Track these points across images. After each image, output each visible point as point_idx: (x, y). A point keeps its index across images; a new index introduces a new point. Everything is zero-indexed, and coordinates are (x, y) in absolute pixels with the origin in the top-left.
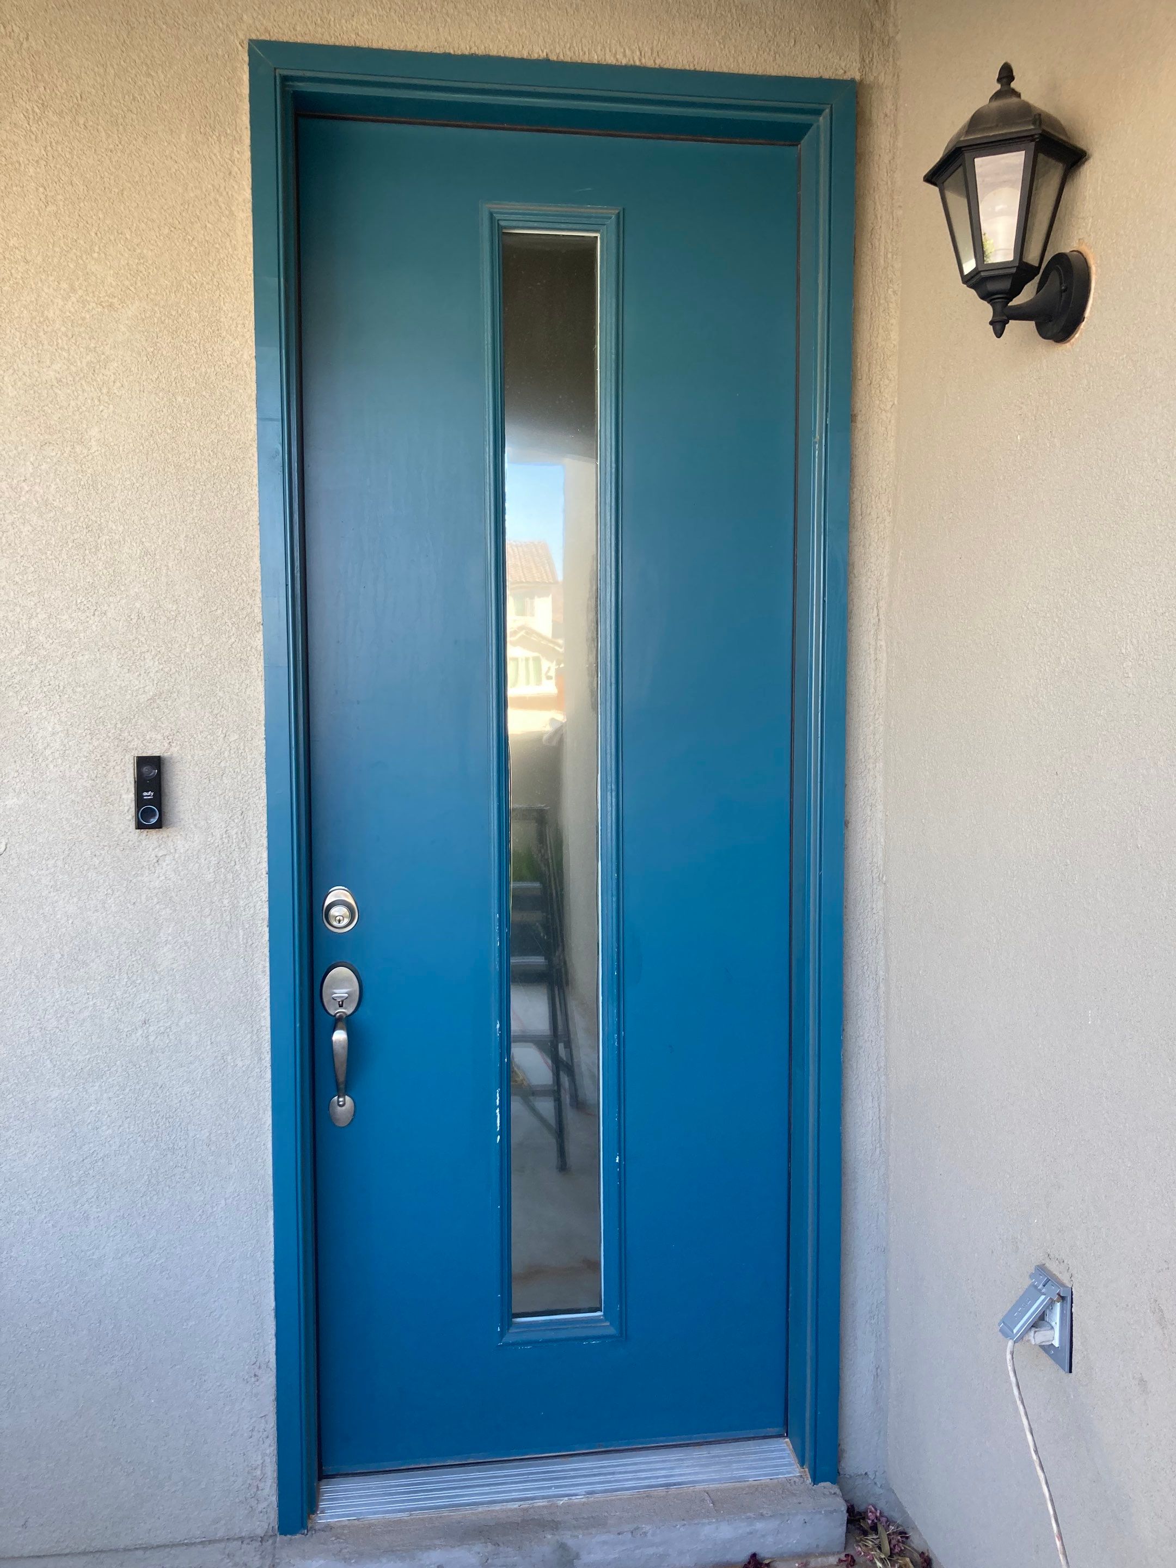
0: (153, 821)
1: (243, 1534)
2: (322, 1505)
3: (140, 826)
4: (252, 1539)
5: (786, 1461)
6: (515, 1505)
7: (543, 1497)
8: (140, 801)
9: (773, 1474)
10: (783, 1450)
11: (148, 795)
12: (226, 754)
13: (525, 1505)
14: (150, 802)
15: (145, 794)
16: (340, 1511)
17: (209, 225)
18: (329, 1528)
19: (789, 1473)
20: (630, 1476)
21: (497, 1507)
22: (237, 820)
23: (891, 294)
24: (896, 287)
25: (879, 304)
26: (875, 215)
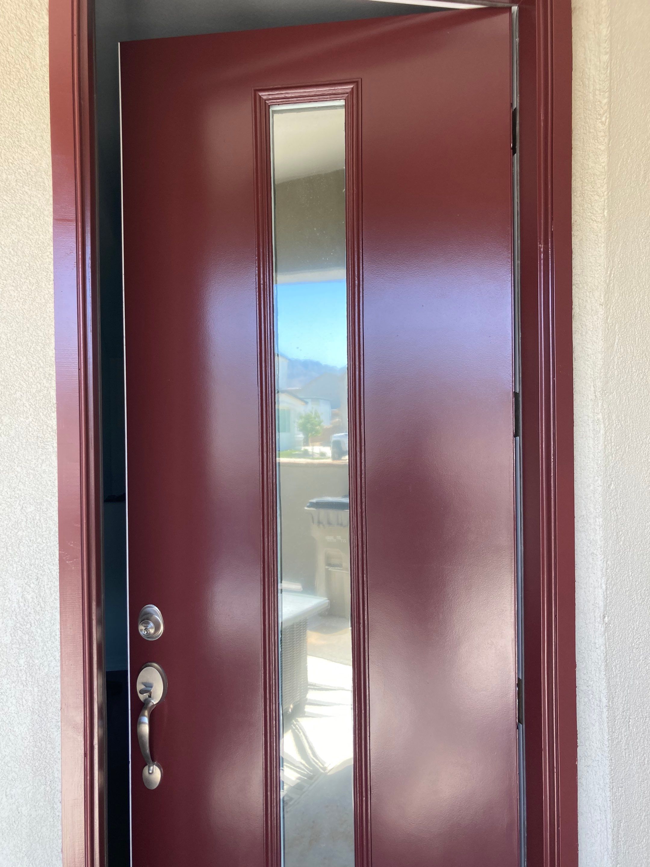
22: (32, 585)
23: (600, 125)
24: (604, 119)
25: (590, 132)
26: (585, 59)
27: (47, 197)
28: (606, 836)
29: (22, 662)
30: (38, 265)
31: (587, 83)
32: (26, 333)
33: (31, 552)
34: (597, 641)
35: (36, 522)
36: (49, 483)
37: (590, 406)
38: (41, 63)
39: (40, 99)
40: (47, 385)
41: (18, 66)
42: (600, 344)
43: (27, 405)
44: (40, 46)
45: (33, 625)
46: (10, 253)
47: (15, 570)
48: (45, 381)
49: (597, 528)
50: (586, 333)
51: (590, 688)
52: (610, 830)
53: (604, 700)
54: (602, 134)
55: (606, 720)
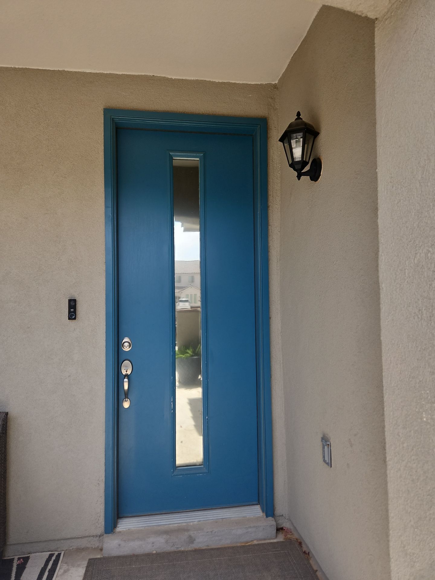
0: (73, 317)
1: (94, 534)
2: (118, 526)
3: (69, 319)
4: (97, 536)
5: (259, 511)
6: (176, 525)
7: (185, 522)
8: (70, 312)
9: (254, 515)
10: (258, 508)
11: (72, 310)
12: (95, 299)
13: (179, 525)
16: (123, 527)
17: (92, 156)
22: (97, 318)
23: (278, 174)
24: (279, 172)
25: (275, 176)
26: (273, 153)
27: (103, 200)
29: (93, 341)
30: (100, 220)
31: (274, 161)
32: (96, 241)
33: (97, 307)
34: (279, 341)
35: (98, 298)
36: (103, 286)
37: (275, 264)
38: (101, 160)
39: (101, 171)
41: (94, 161)
42: (279, 244)
43: (96, 263)
44: (101, 155)
45: (97, 329)
46: (91, 217)
47: (92, 312)
48: (102, 255)
49: (278, 304)
50: (274, 241)
51: (277, 357)
52: (283, 405)
53: (282, 362)
54: (279, 177)
55: (282, 367)
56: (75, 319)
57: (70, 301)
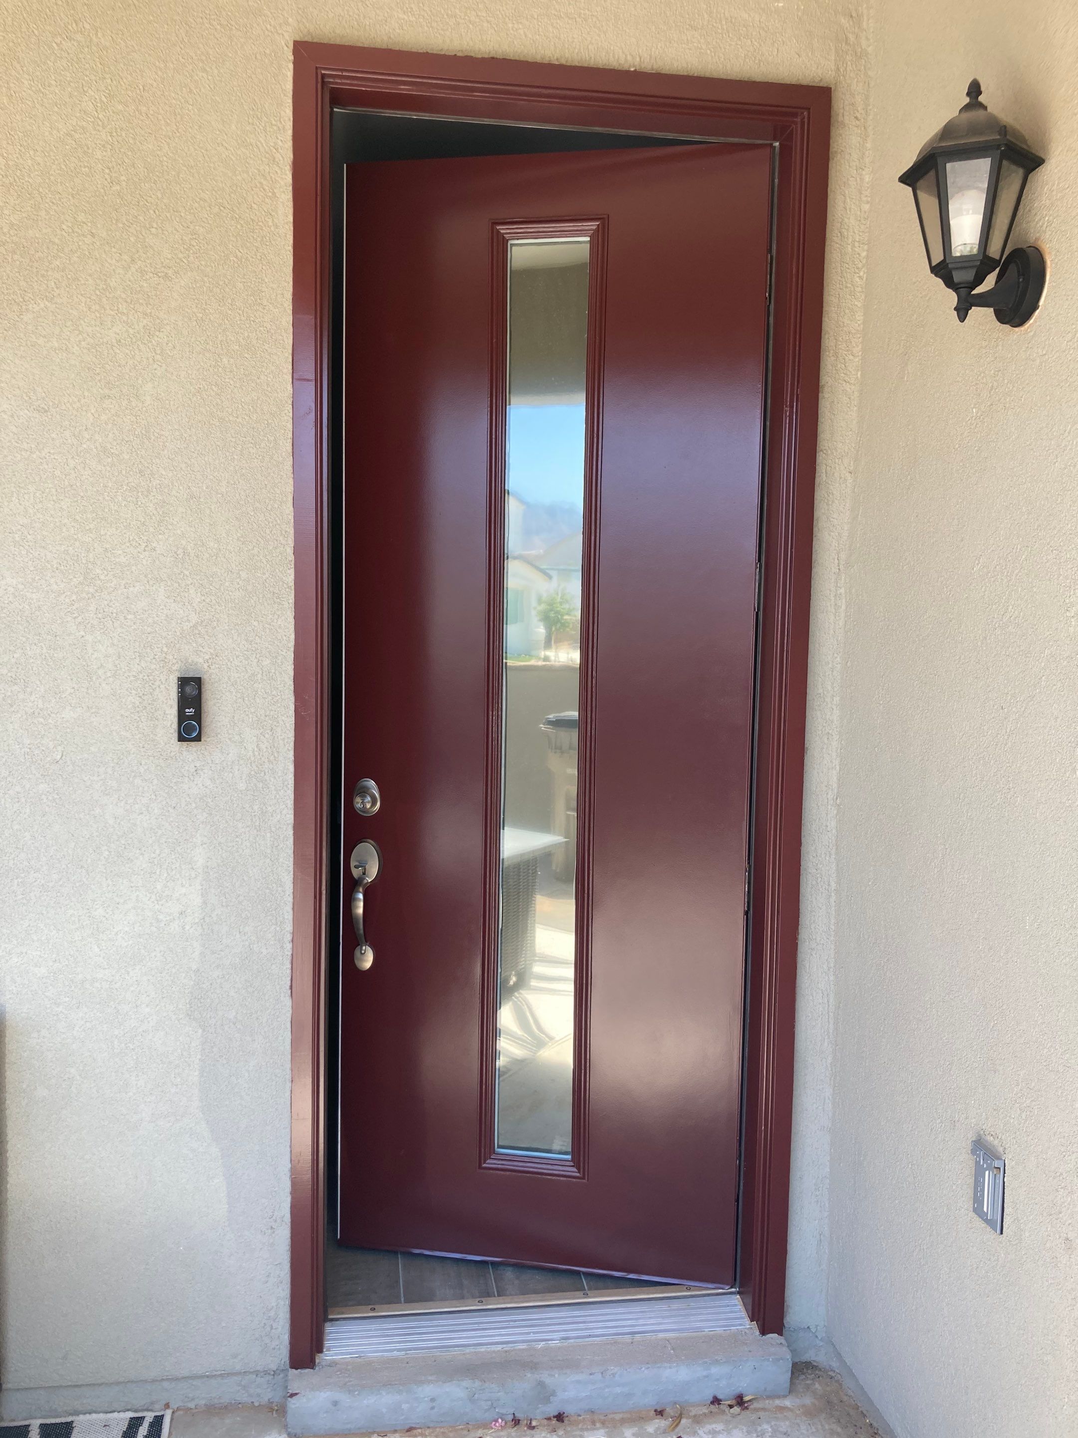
0: (194, 735)
1: (258, 1368)
2: (327, 1344)
3: (181, 739)
4: (266, 1373)
5: (738, 1315)
6: (499, 1347)
7: (524, 1341)
8: (182, 717)
9: (724, 1326)
10: (736, 1305)
11: (190, 711)
12: (260, 676)
13: (507, 1347)
14: (190, 718)
15: (187, 710)
16: (344, 1350)
17: (253, 205)
18: (333, 1364)
19: (741, 1325)
20: (600, 1325)
21: (483, 1349)
22: (267, 736)
23: (858, 279)
24: (861, 274)
25: (846, 287)
26: (845, 208)
27: (286, 355)
28: (827, 1020)
29: (256, 807)
30: (276, 423)
31: (846, 234)
32: (264, 490)
33: (266, 703)
34: (828, 824)
35: (271, 675)
36: (284, 638)
37: (833, 580)
38: (283, 220)
39: (281, 257)
40: (283, 542)
41: (261, 224)
42: (847, 514)
43: (265, 562)
44: (283, 203)
45: (267, 774)
46: (250, 410)
47: (251, 720)
48: (281, 538)
49: (834, 707)
50: (833, 502)
51: (819, 871)
52: (831, 1014)
53: (833, 885)
54: (859, 289)
55: (834, 904)
56: (198, 739)
57: (184, 682)
